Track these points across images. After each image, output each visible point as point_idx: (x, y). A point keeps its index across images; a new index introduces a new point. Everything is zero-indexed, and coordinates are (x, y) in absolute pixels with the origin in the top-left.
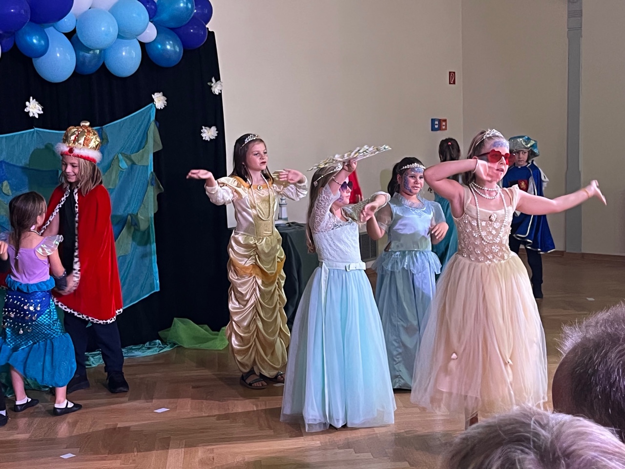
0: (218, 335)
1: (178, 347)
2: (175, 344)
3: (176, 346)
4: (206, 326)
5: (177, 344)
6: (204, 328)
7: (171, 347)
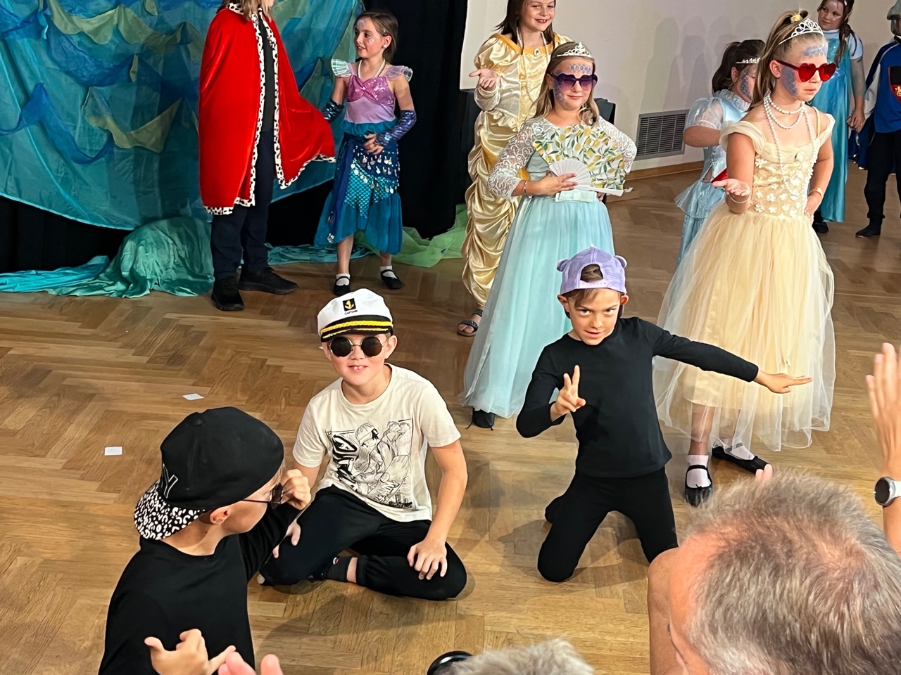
0: (427, 245)
1: (370, 255)
2: (367, 250)
3: (367, 253)
4: (414, 230)
5: (371, 251)
6: (411, 232)
7: (361, 254)
